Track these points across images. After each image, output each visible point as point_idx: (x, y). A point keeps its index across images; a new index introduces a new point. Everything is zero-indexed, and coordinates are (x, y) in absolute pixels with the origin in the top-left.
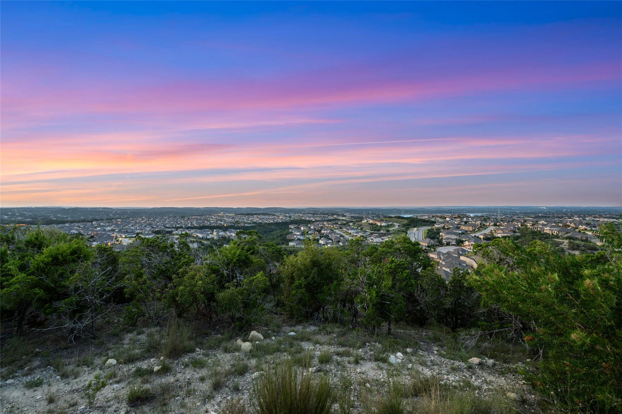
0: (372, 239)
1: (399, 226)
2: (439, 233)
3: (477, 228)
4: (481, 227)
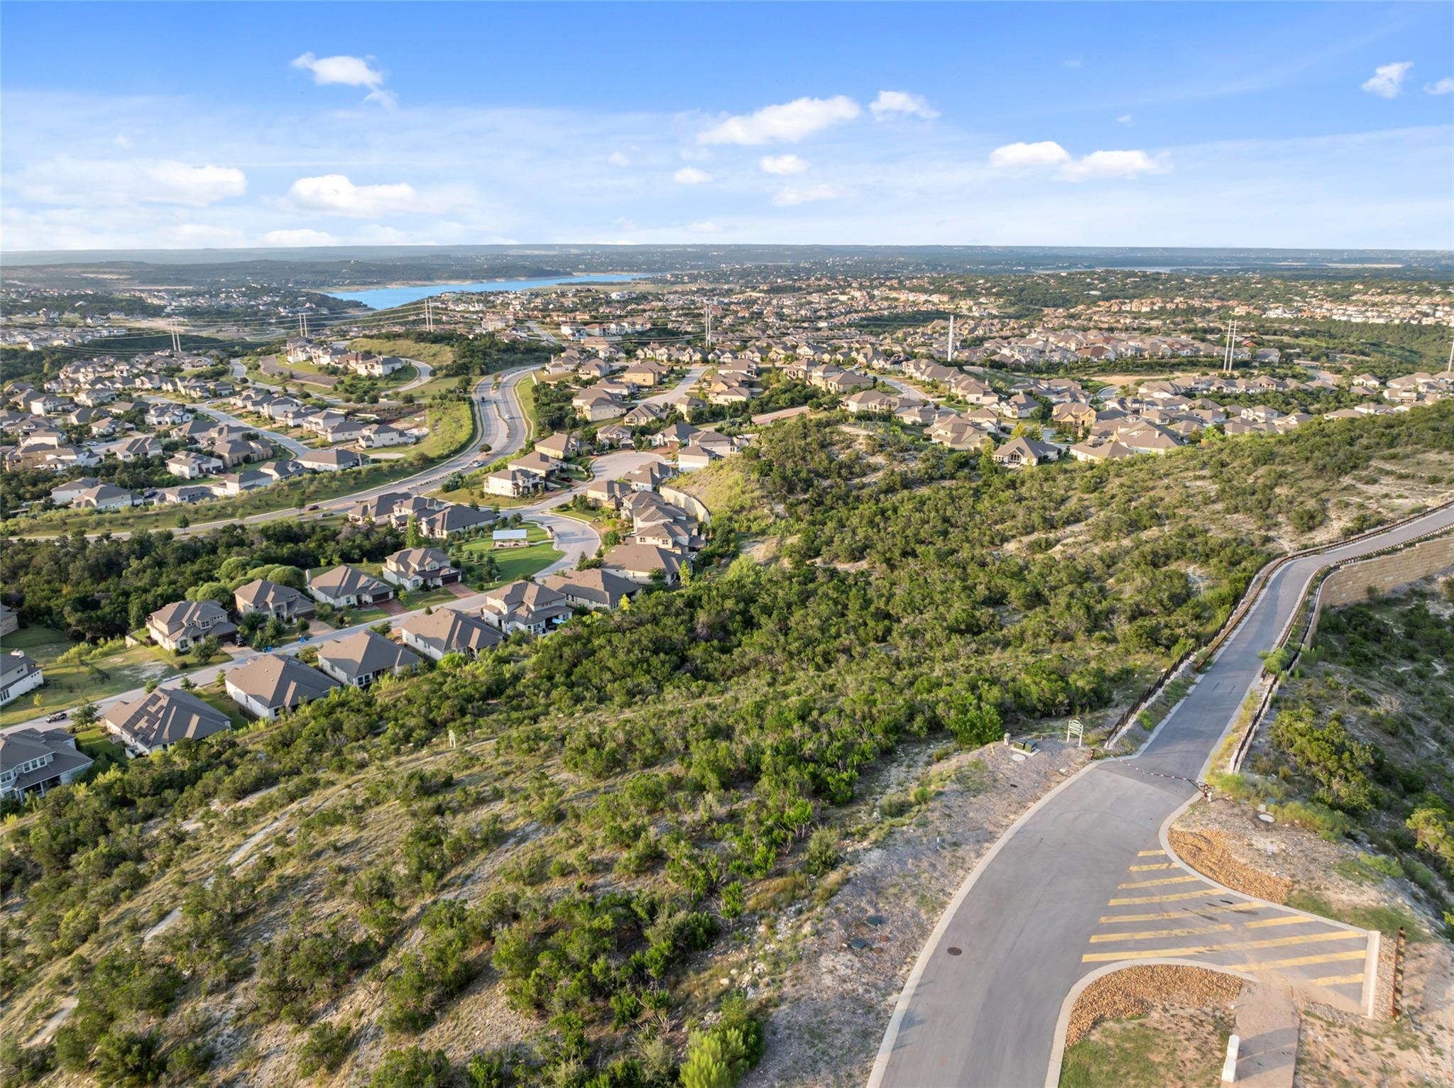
0: (368, 439)
1: (433, 373)
2: (569, 398)
3: (665, 376)
4: (672, 371)
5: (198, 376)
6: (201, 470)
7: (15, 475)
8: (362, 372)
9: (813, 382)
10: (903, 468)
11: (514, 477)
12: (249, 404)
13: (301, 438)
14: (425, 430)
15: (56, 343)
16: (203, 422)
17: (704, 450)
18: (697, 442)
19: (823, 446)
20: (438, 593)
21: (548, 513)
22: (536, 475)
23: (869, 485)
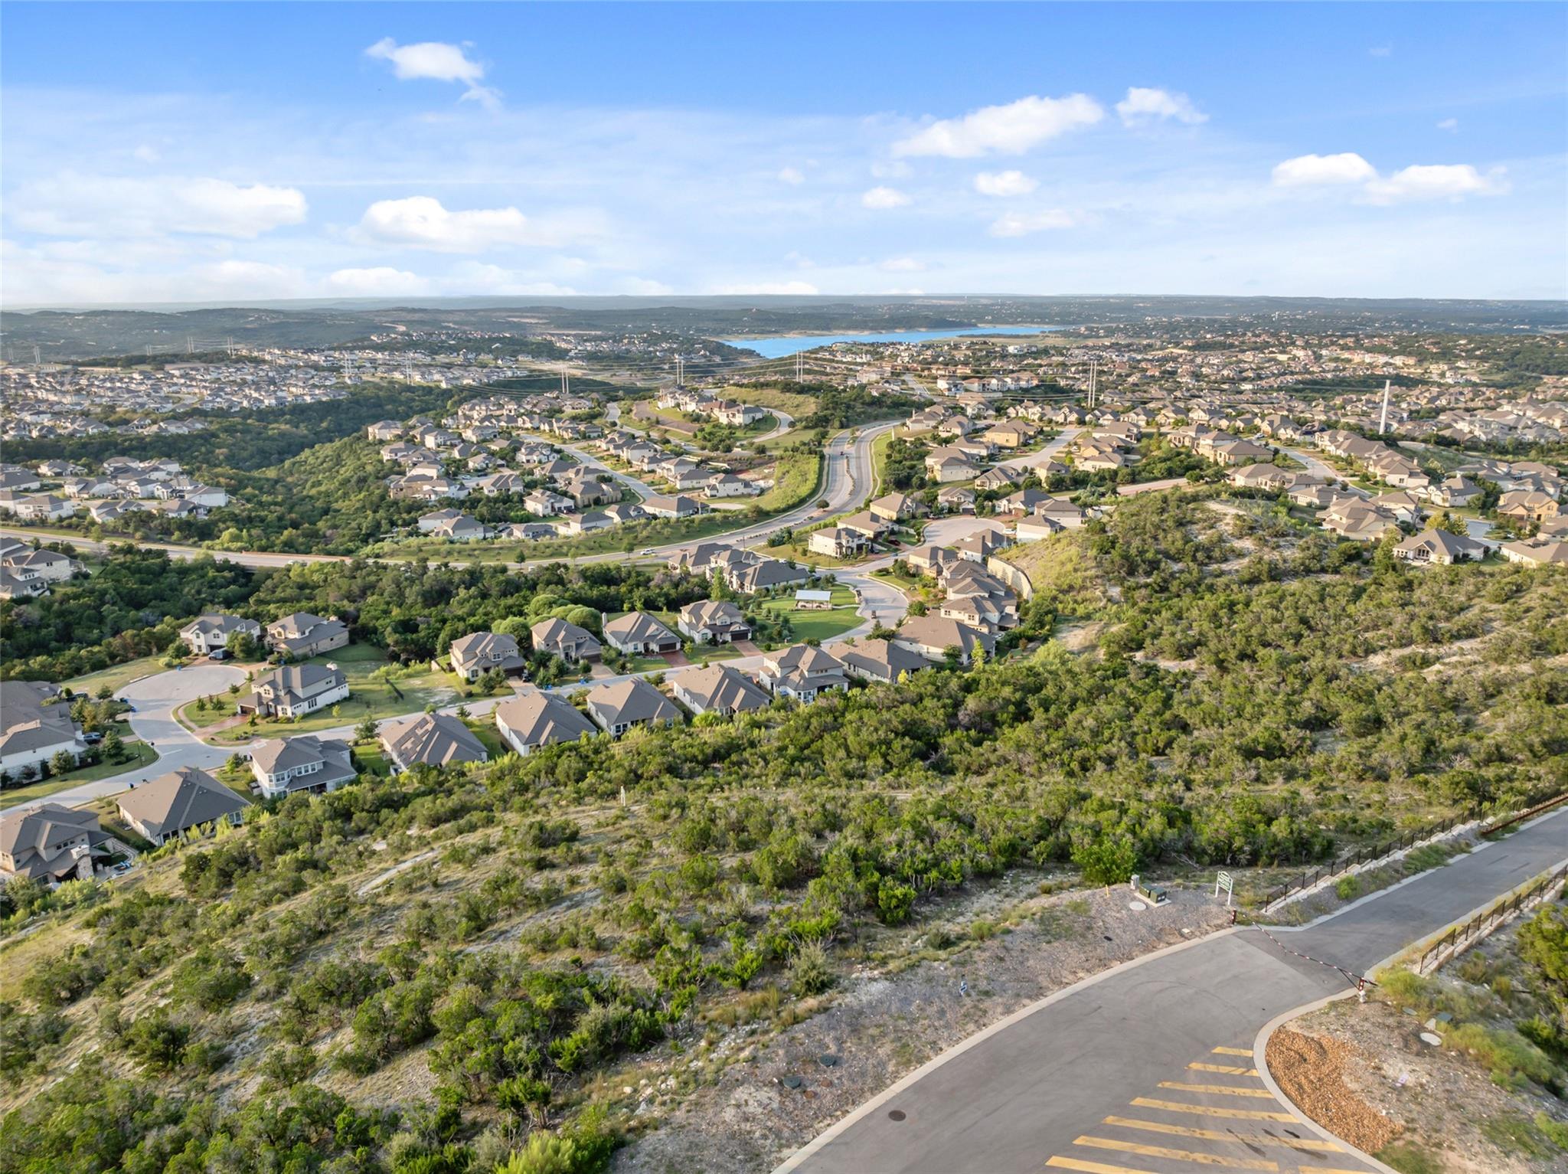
0: (713, 488)
1: (792, 424)
2: (922, 457)
3: (1031, 437)
4: (1041, 432)
5: (574, 419)
6: (553, 509)
7: (395, 503)
8: (724, 420)
9: (1200, 451)
10: (1276, 555)
11: (838, 536)
12: (611, 447)
13: (652, 484)
14: (771, 482)
15: (465, 382)
16: (565, 462)
17: (1047, 520)
18: (1043, 512)
19: (1180, 524)
20: (724, 649)
21: (866, 577)
22: (861, 536)
23: (1230, 572)
